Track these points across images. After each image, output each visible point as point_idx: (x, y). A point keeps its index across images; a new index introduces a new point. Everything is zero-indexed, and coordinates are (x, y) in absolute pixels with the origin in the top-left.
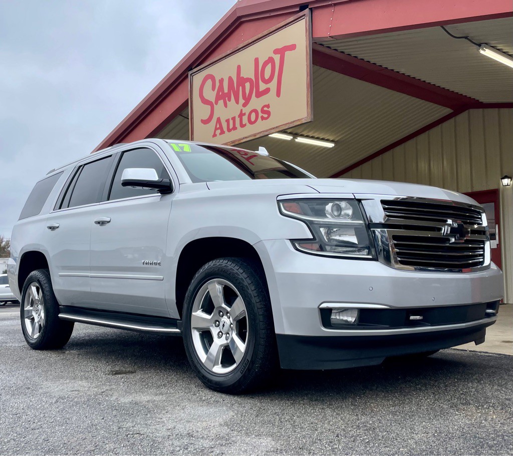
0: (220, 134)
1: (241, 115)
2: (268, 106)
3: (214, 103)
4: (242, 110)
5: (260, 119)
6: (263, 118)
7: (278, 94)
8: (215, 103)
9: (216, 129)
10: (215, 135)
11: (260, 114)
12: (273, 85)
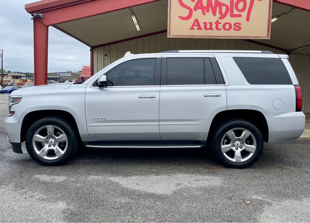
0: (197, 29)
1: (217, 23)
2: (240, 24)
3: (193, 9)
4: (218, 20)
5: (232, 29)
6: (235, 29)
7: (248, 19)
9: (194, 25)
10: (192, 28)
11: (233, 27)
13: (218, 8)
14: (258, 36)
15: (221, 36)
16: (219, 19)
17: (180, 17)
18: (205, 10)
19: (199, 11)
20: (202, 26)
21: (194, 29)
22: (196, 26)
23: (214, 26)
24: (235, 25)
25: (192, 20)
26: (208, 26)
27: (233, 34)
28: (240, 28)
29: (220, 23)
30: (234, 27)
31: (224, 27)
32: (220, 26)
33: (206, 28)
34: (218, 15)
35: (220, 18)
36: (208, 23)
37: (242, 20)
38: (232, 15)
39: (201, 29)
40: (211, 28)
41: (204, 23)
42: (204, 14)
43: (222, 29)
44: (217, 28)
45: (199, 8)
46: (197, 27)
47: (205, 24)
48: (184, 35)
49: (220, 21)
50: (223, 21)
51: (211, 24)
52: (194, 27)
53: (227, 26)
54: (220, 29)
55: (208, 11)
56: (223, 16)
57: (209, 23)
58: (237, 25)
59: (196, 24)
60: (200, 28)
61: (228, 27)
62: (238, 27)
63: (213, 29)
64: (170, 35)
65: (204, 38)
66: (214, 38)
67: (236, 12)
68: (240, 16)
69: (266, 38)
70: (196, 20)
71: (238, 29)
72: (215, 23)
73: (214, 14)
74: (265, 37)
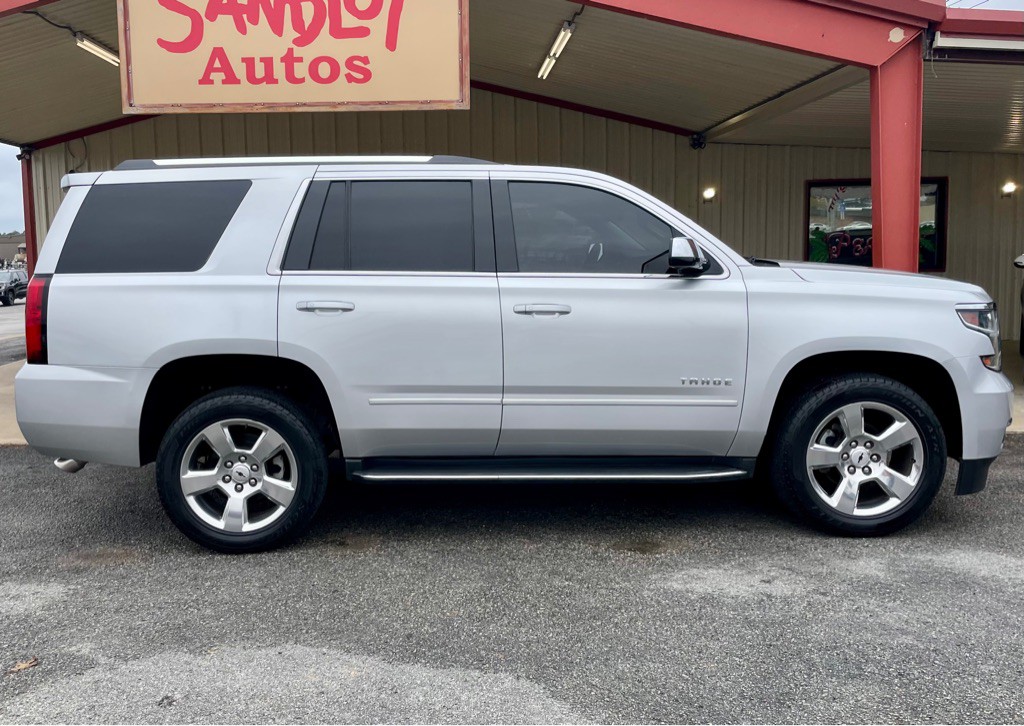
0: (224, 82)
1: (289, 59)
2: (365, 60)
3: (203, 15)
4: (290, 51)
5: (342, 78)
6: (350, 78)
8: (208, 16)
9: (210, 69)
10: (206, 80)
11: (344, 70)
12: (379, 25)
13: (288, 7)
14: (429, 99)
15: (305, 105)
16: (295, 47)
17: (161, 42)
18: (245, 16)
19: (226, 21)
20: (240, 70)
21: (212, 82)
22: (217, 70)
23: (279, 70)
24: (349, 63)
25: (202, 53)
26: (260, 72)
27: (343, 95)
28: (367, 75)
29: (300, 60)
30: (347, 71)
31: (313, 71)
32: (301, 70)
33: (252, 78)
34: (289, 32)
35: (298, 42)
36: (257, 61)
37: (372, 46)
38: (338, 32)
39: (238, 82)
40: (269, 78)
41: (244, 60)
42: (242, 29)
43: (308, 79)
44: (291, 78)
45: (225, 10)
46: (222, 76)
47: (249, 62)
48: (179, 102)
49: (298, 52)
50: (308, 53)
51: (268, 62)
52: (213, 76)
53: (324, 70)
54: (302, 80)
55: (255, 21)
56: (306, 37)
57: (262, 60)
58: (357, 63)
59: (217, 64)
60: (231, 79)
61: (326, 71)
62: (360, 71)
63: (276, 81)
64: (131, 105)
65: (249, 110)
66: (281, 110)
67: (348, 21)
68: (363, 32)
69: (455, 107)
70: (218, 53)
71: (360, 76)
72: (282, 60)
73: (278, 29)
74: (452, 102)
